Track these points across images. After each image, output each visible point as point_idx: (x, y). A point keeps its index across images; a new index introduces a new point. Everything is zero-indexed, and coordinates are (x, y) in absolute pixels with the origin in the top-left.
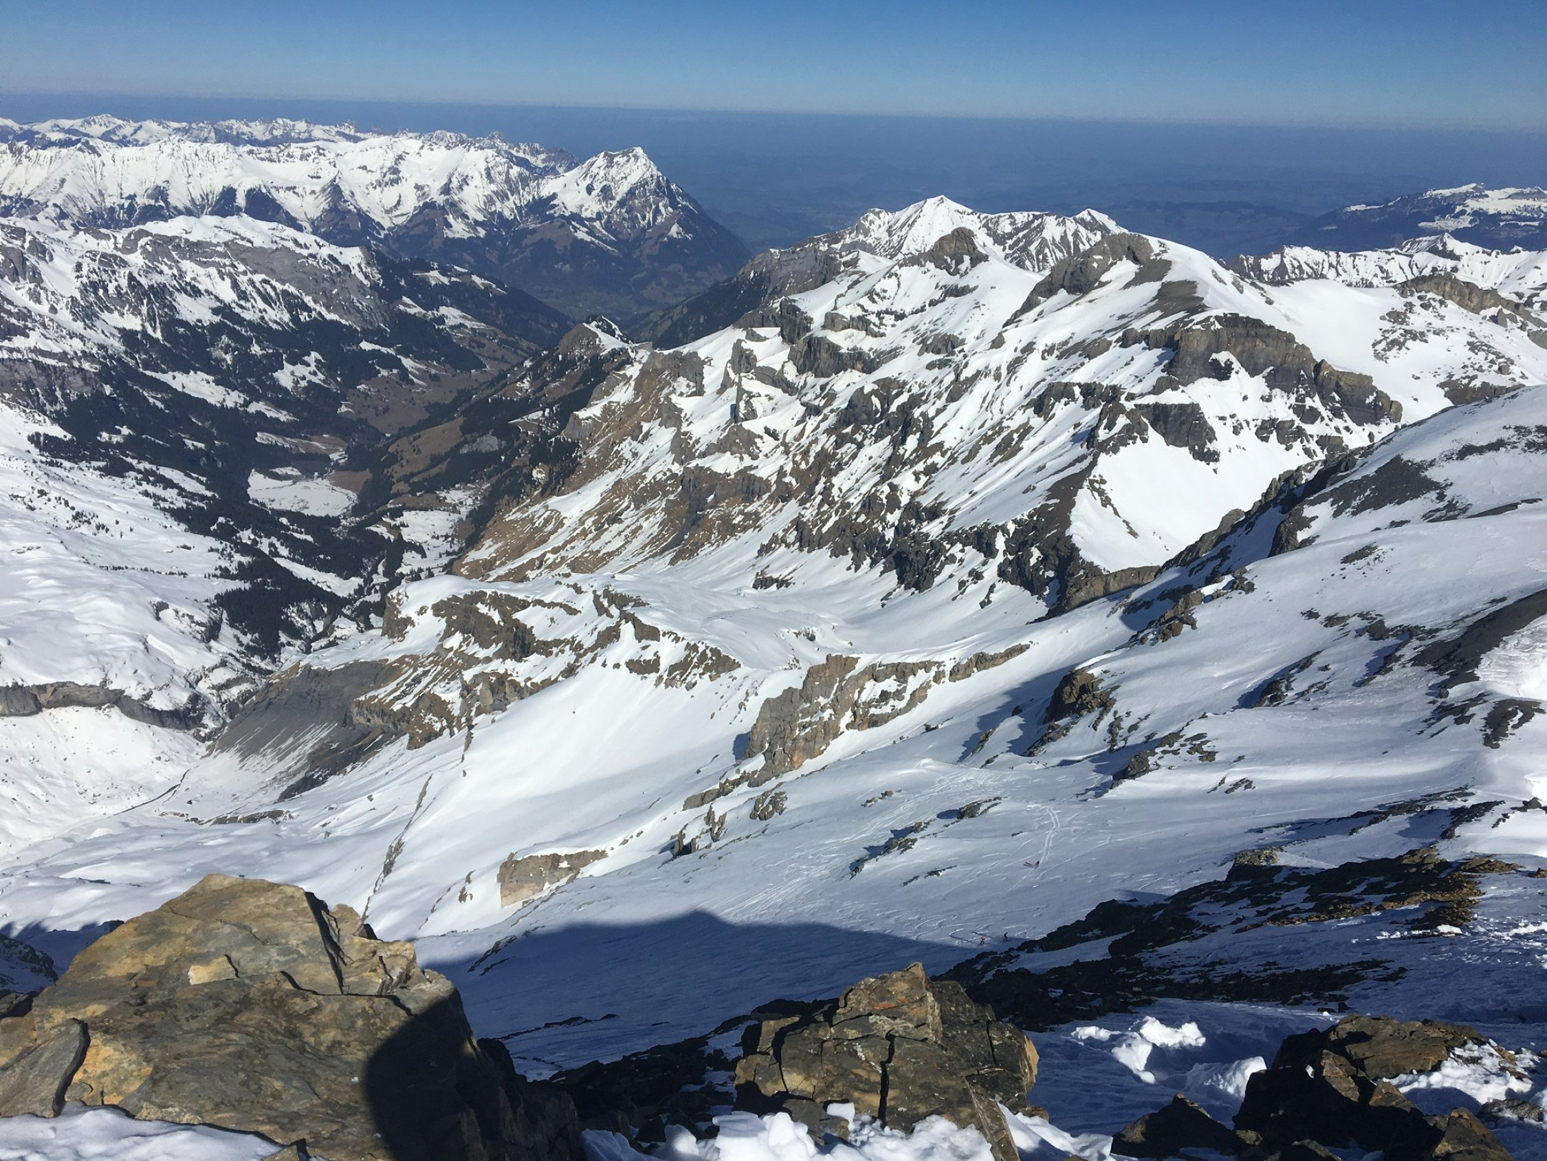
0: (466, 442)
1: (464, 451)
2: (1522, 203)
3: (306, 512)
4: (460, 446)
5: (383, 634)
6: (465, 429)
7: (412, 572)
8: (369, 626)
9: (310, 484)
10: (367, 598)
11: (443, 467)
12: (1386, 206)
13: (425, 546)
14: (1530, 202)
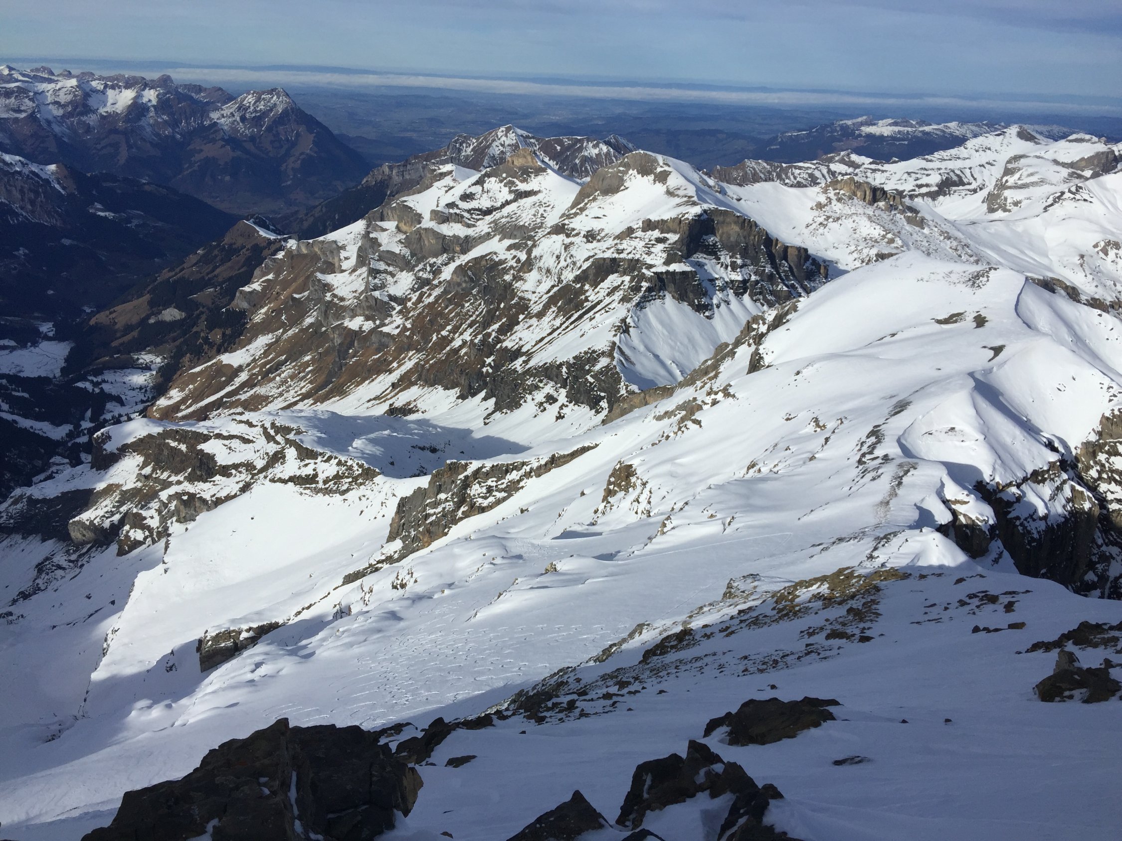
0: (153, 314)
1: (152, 321)
2: (896, 129)
3: (22, 375)
4: (148, 317)
5: (92, 468)
6: (151, 304)
7: (113, 417)
8: (79, 462)
9: (24, 352)
10: (79, 440)
11: (135, 333)
12: (811, 132)
13: (123, 397)
14: (901, 129)
